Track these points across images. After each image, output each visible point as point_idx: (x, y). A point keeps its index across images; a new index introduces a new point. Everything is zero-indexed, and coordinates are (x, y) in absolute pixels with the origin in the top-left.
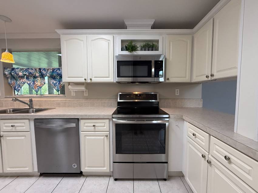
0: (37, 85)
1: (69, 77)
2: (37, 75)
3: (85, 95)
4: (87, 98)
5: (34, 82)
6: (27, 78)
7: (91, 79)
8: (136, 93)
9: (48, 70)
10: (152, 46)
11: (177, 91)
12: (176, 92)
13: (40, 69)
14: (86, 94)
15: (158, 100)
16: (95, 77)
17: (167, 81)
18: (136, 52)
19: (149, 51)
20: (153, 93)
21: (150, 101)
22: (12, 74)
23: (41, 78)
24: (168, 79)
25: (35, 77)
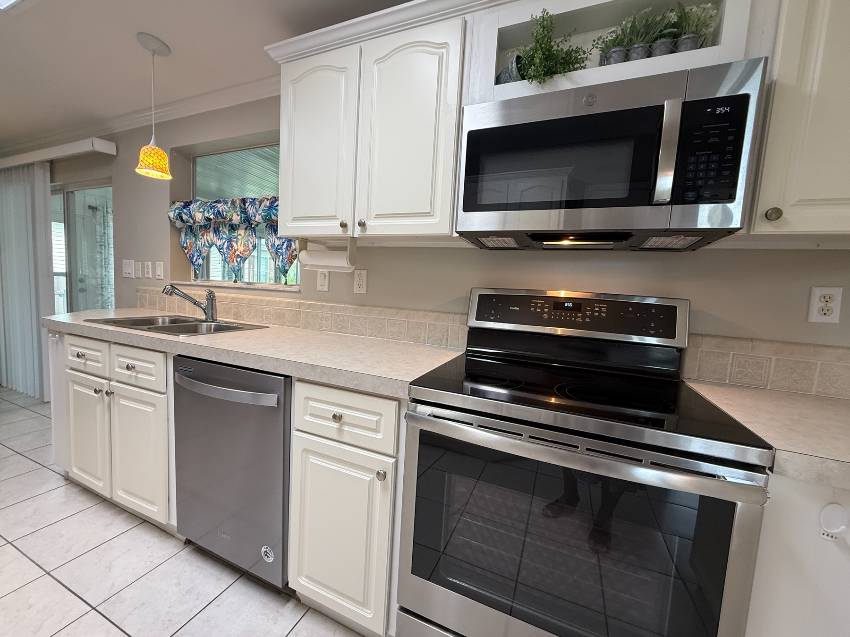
0: (237, 253)
1: (295, 219)
2: (236, 219)
3: (356, 290)
4: (361, 302)
5: (230, 240)
6: (216, 231)
7: (362, 225)
8: (563, 294)
9: (261, 202)
10: (674, 25)
11: (827, 299)
12: (816, 304)
13: (244, 201)
14: (360, 288)
15: (680, 340)
16: (378, 216)
17: (763, 228)
18: (571, 80)
19: (649, 55)
20: (651, 301)
21: (636, 339)
22: (185, 217)
23: (246, 229)
24: (774, 214)
25: (233, 228)
